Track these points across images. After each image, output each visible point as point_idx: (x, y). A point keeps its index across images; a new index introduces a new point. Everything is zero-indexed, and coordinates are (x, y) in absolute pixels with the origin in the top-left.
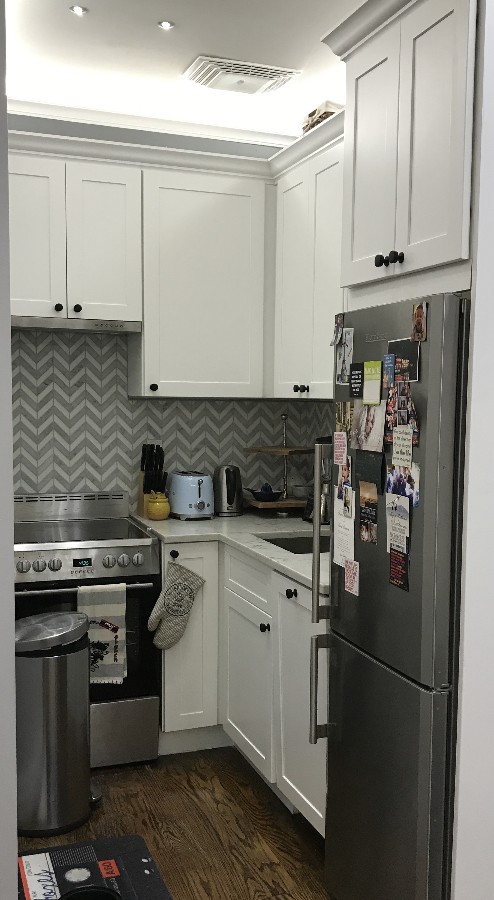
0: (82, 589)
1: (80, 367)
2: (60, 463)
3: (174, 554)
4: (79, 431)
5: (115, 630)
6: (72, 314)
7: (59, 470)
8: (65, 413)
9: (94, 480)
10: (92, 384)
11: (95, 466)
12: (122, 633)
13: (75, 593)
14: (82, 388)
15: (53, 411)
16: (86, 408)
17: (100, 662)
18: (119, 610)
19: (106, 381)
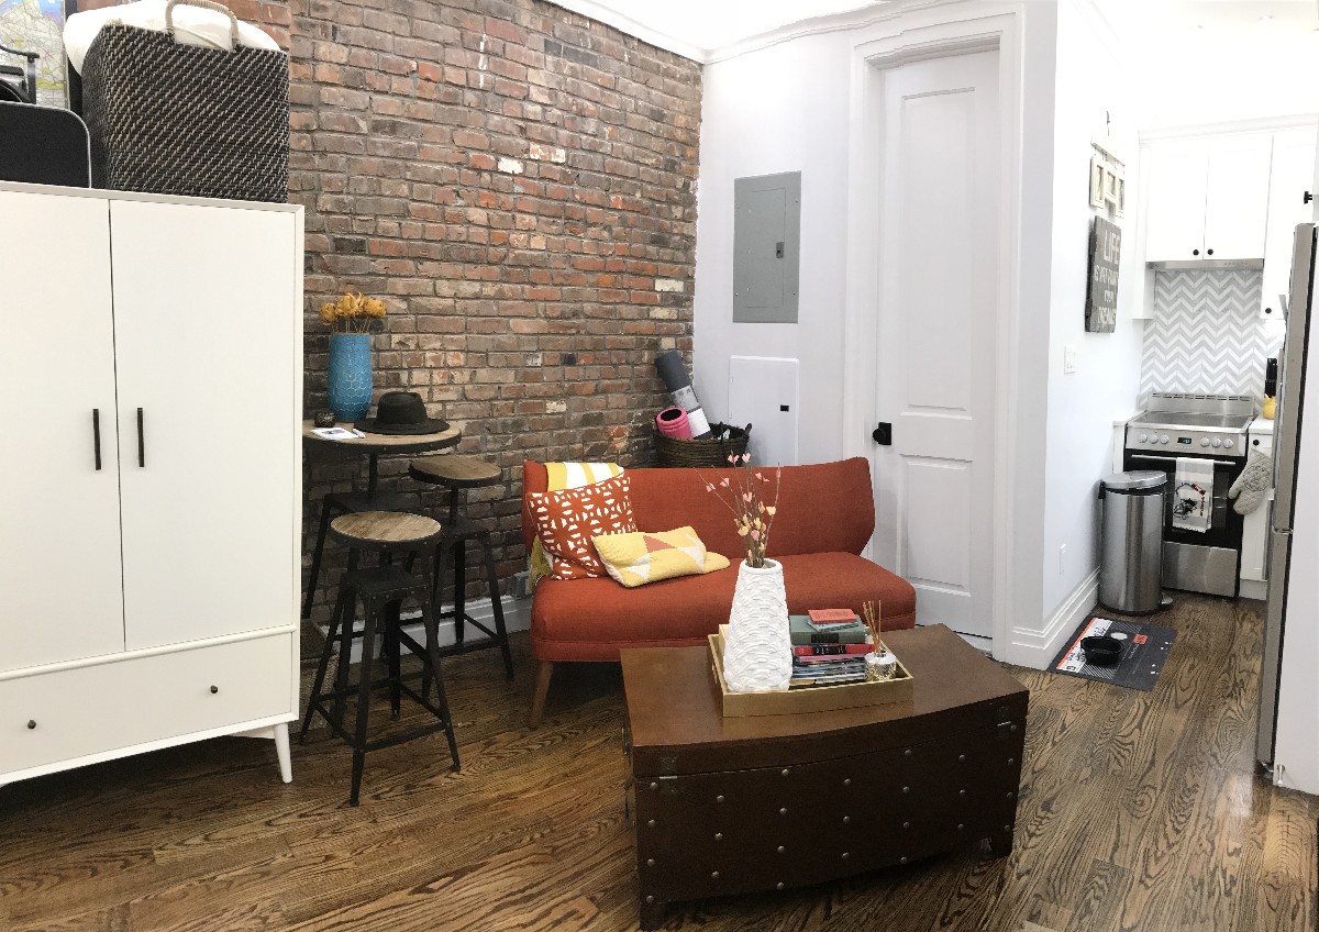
0: (1179, 459)
1: (1228, 296)
2: (1206, 371)
3: (1256, 443)
4: (1223, 347)
5: (1203, 493)
6: (1208, 257)
7: (1204, 375)
8: (1213, 333)
9: (1231, 386)
10: (1237, 311)
11: (1234, 375)
12: (1208, 496)
13: (1174, 462)
14: (1228, 313)
15: (1204, 331)
16: (1230, 329)
17: (1189, 514)
18: (1207, 479)
19: (1247, 308)
